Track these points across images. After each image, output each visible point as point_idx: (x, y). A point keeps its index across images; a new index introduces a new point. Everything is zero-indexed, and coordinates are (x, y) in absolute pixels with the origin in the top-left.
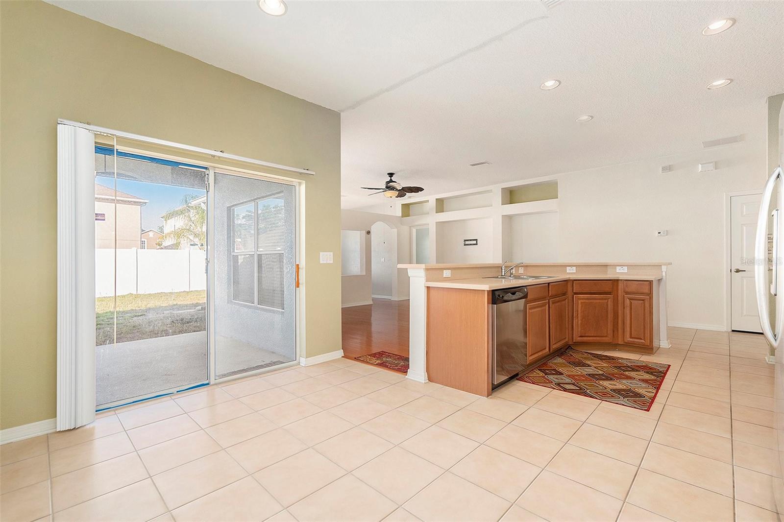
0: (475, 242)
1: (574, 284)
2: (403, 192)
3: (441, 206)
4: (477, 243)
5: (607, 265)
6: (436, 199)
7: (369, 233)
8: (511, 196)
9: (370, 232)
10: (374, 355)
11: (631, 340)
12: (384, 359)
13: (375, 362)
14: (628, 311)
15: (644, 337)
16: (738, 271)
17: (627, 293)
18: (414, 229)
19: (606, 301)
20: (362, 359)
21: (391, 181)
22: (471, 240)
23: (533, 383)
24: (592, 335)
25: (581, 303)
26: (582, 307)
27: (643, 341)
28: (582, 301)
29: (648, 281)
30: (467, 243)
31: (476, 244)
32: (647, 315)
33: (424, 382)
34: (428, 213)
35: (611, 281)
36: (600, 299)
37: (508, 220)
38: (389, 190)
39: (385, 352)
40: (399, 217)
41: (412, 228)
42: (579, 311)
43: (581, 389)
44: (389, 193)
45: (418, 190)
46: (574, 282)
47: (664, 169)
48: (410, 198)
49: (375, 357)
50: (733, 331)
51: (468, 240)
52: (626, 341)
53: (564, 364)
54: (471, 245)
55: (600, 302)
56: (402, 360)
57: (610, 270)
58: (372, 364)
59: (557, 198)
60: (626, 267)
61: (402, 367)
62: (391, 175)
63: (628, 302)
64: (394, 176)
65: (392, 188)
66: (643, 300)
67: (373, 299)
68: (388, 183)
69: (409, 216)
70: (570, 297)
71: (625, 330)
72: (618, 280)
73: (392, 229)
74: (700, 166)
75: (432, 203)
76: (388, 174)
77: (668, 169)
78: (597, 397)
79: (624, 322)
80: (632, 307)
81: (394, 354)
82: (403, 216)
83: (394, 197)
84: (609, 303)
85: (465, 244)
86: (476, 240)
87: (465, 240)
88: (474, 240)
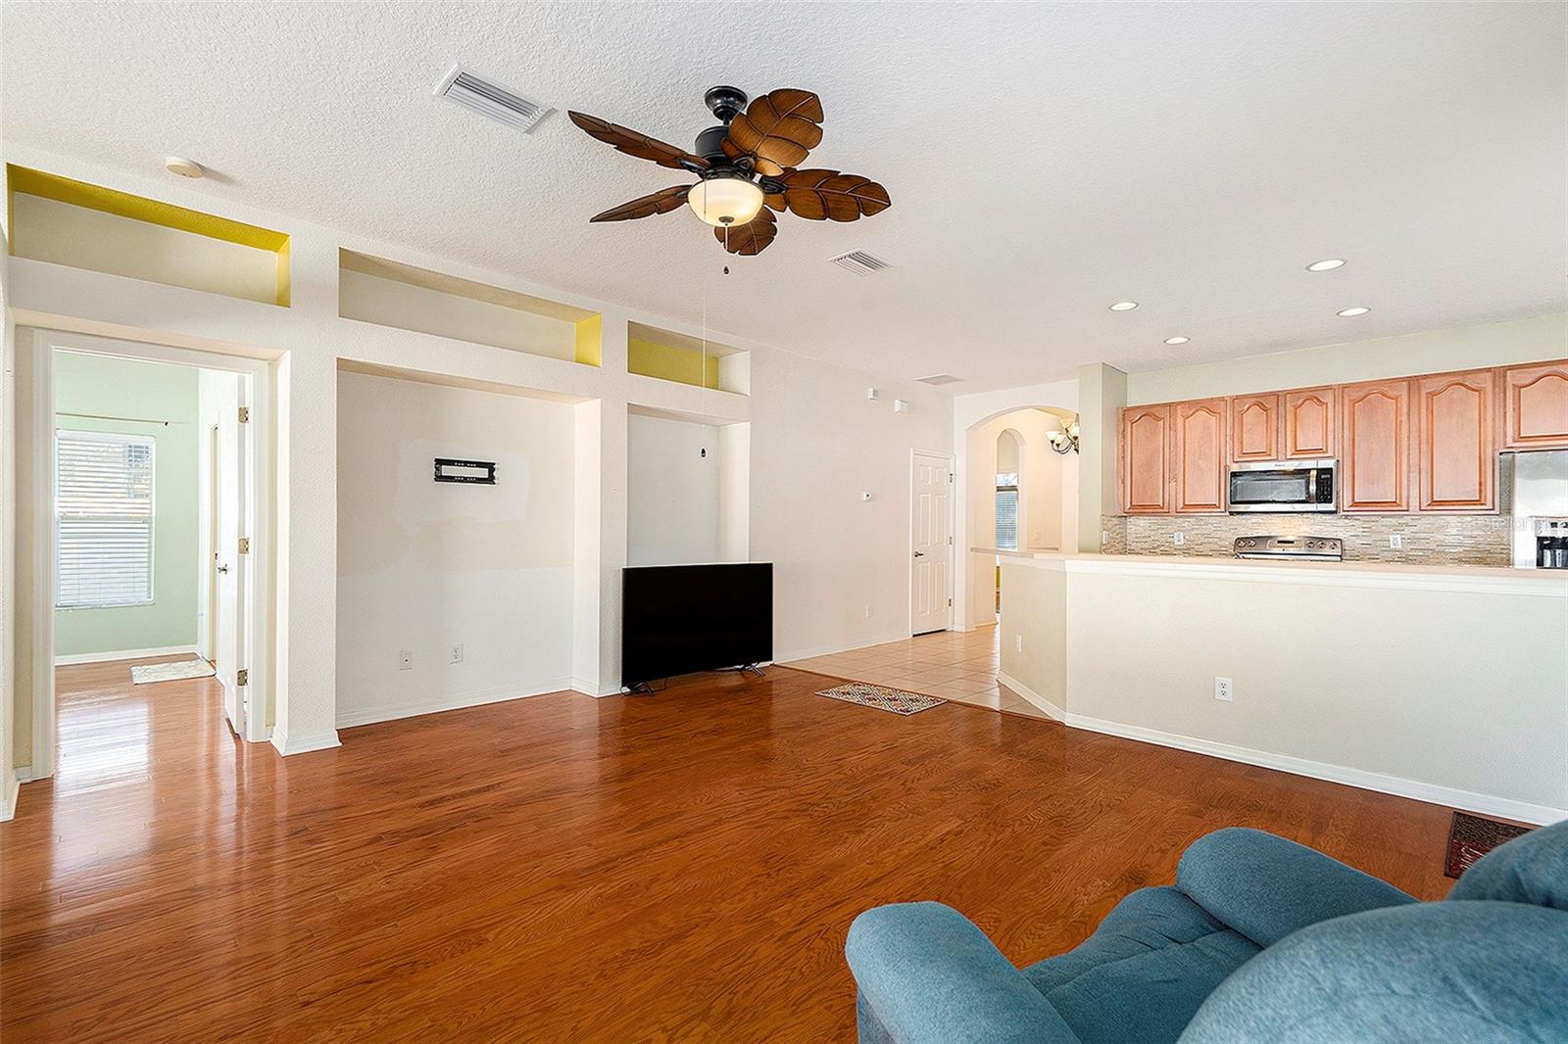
0: (484, 473)
6: (340, 249)
16: (917, 555)
22: (466, 464)
30: (447, 470)
31: (490, 480)
50: (914, 636)
51: (452, 463)
54: (465, 480)
85: (439, 478)
86: (491, 467)
87: (440, 462)
88: (480, 465)
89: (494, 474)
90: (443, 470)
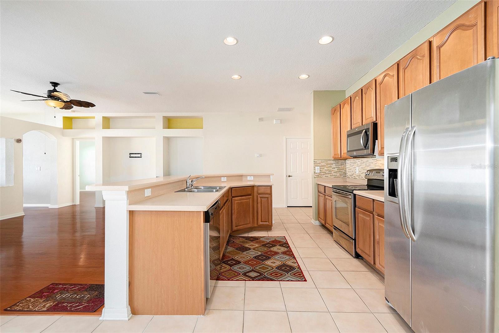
0: (139, 155)
1: (232, 190)
2: (69, 105)
3: (107, 122)
4: (141, 156)
5: (242, 176)
6: (103, 116)
7: (19, 141)
8: (169, 123)
9: (21, 141)
10: (40, 294)
11: (262, 223)
12: (58, 297)
13: (44, 306)
14: (259, 205)
15: (268, 220)
16: (289, 176)
17: (259, 194)
18: (77, 141)
19: (249, 200)
20: (18, 308)
21: (55, 90)
22: (136, 154)
23: (229, 280)
24: (242, 224)
25: (237, 203)
26: (237, 206)
27: (268, 223)
28: (237, 202)
29: (269, 186)
30: (132, 155)
32: (270, 207)
33: (127, 319)
34: (94, 128)
35: (251, 187)
36: (246, 199)
37: (168, 140)
38: (52, 100)
39: (57, 284)
40: (62, 128)
41: (75, 139)
42: (236, 209)
43: (261, 274)
44: (52, 103)
45: (88, 105)
46: (233, 189)
47: (259, 119)
48: (77, 111)
49: (41, 297)
50: (288, 207)
51: (133, 154)
52: (259, 224)
53: (236, 252)
54: (136, 157)
55: (246, 201)
56: (87, 291)
57: (244, 178)
58: (40, 312)
59: (203, 128)
60: (253, 177)
61: (88, 302)
62: (55, 84)
63: (259, 199)
64: (59, 86)
65: (57, 99)
66: (268, 198)
67: (25, 209)
68: (50, 92)
69: (72, 129)
70: (230, 200)
71: (259, 217)
72: (254, 186)
74: (275, 120)
75: (99, 120)
76: (51, 83)
77: (261, 119)
78: (275, 279)
79: (257, 212)
80: (262, 203)
81: (71, 285)
82: (65, 128)
83: (58, 108)
84: (250, 201)
85: (130, 157)
87: (130, 154)
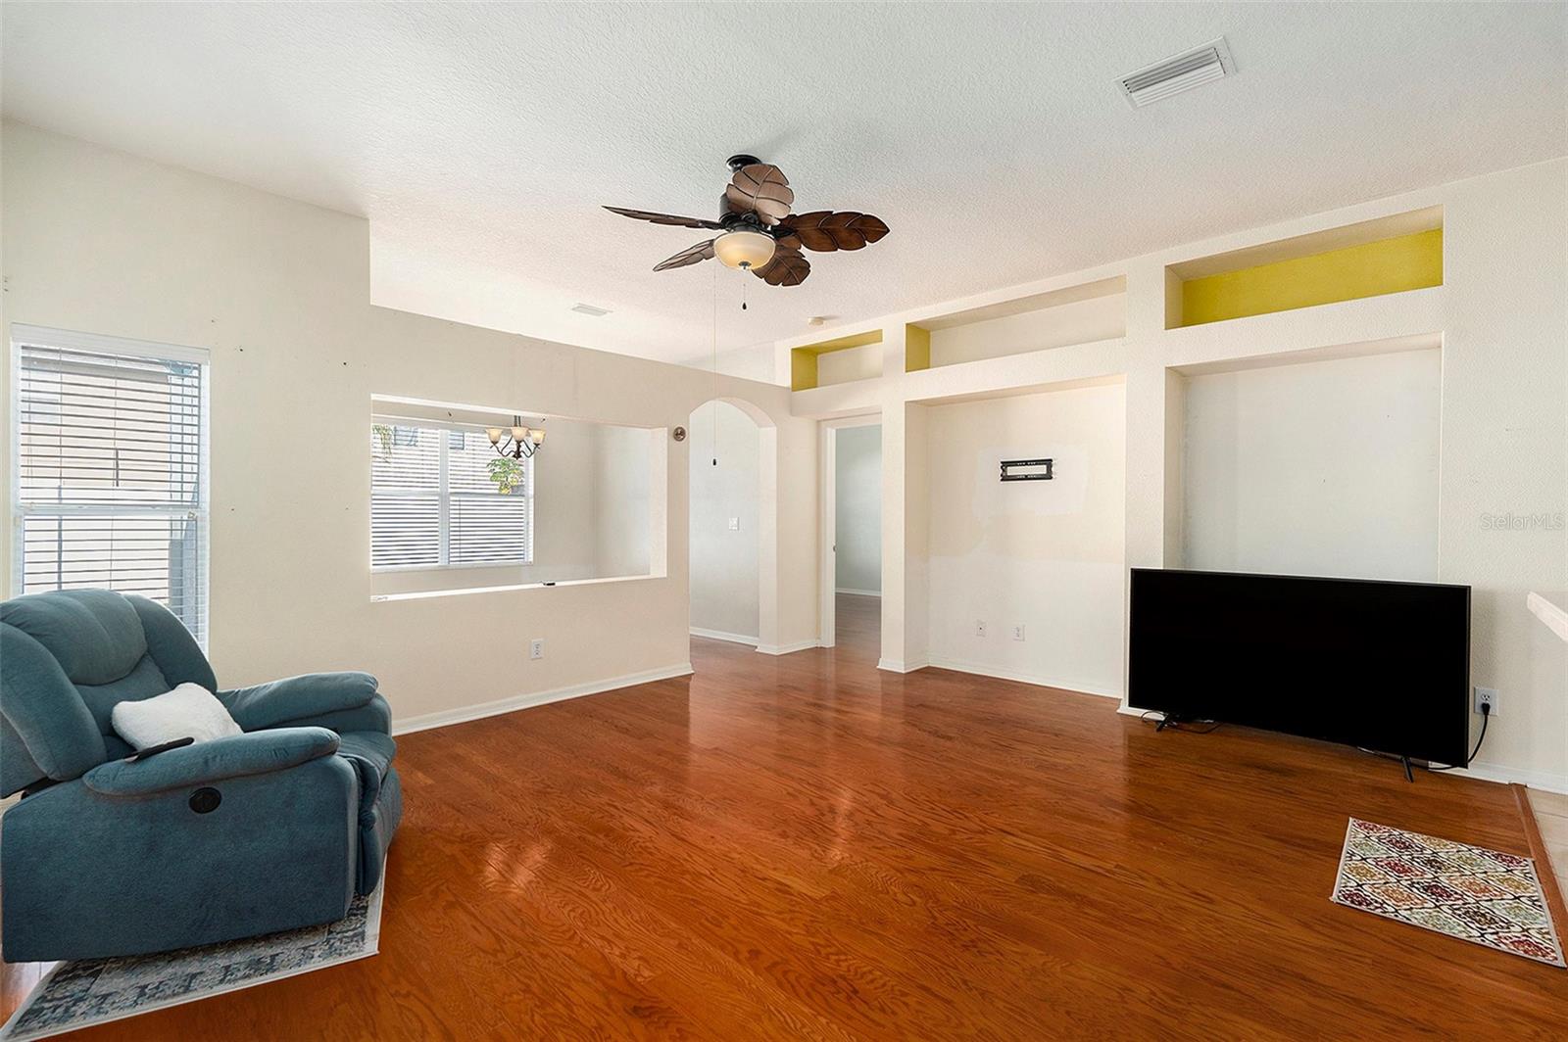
0: (1042, 470)
3: (924, 347)
4: (1050, 471)
6: (907, 325)
7: (679, 434)
8: (1187, 301)
9: (683, 433)
18: (829, 429)
22: (1028, 463)
30: (1012, 472)
31: (1048, 476)
34: (880, 375)
37: (1179, 388)
40: (788, 388)
41: (823, 424)
51: (1015, 464)
54: (1026, 478)
69: (816, 387)
73: (760, 426)
75: (895, 338)
82: (797, 386)
85: (1005, 478)
86: (1048, 463)
87: (1005, 465)
88: (1038, 462)
89: (1053, 469)
90: (1008, 471)
